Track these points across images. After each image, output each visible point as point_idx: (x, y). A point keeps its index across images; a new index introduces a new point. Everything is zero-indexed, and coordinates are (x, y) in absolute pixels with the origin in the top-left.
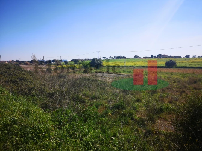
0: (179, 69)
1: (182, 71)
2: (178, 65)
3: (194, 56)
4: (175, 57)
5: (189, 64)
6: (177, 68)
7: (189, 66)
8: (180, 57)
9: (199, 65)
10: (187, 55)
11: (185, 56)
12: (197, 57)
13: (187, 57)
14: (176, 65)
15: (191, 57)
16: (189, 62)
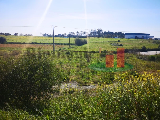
0: (9, 44)
1: (11, 46)
2: (8, 41)
3: (21, 35)
4: (6, 34)
5: (17, 40)
6: (7, 43)
7: (17, 42)
8: (10, 35)
9: (24, 41)
10: (16, 33)
11: (14, 34)
12: (23, 35)
13: (16, 34)
14: (6, 41)
15: (19, 35)
16: (17, 39)
